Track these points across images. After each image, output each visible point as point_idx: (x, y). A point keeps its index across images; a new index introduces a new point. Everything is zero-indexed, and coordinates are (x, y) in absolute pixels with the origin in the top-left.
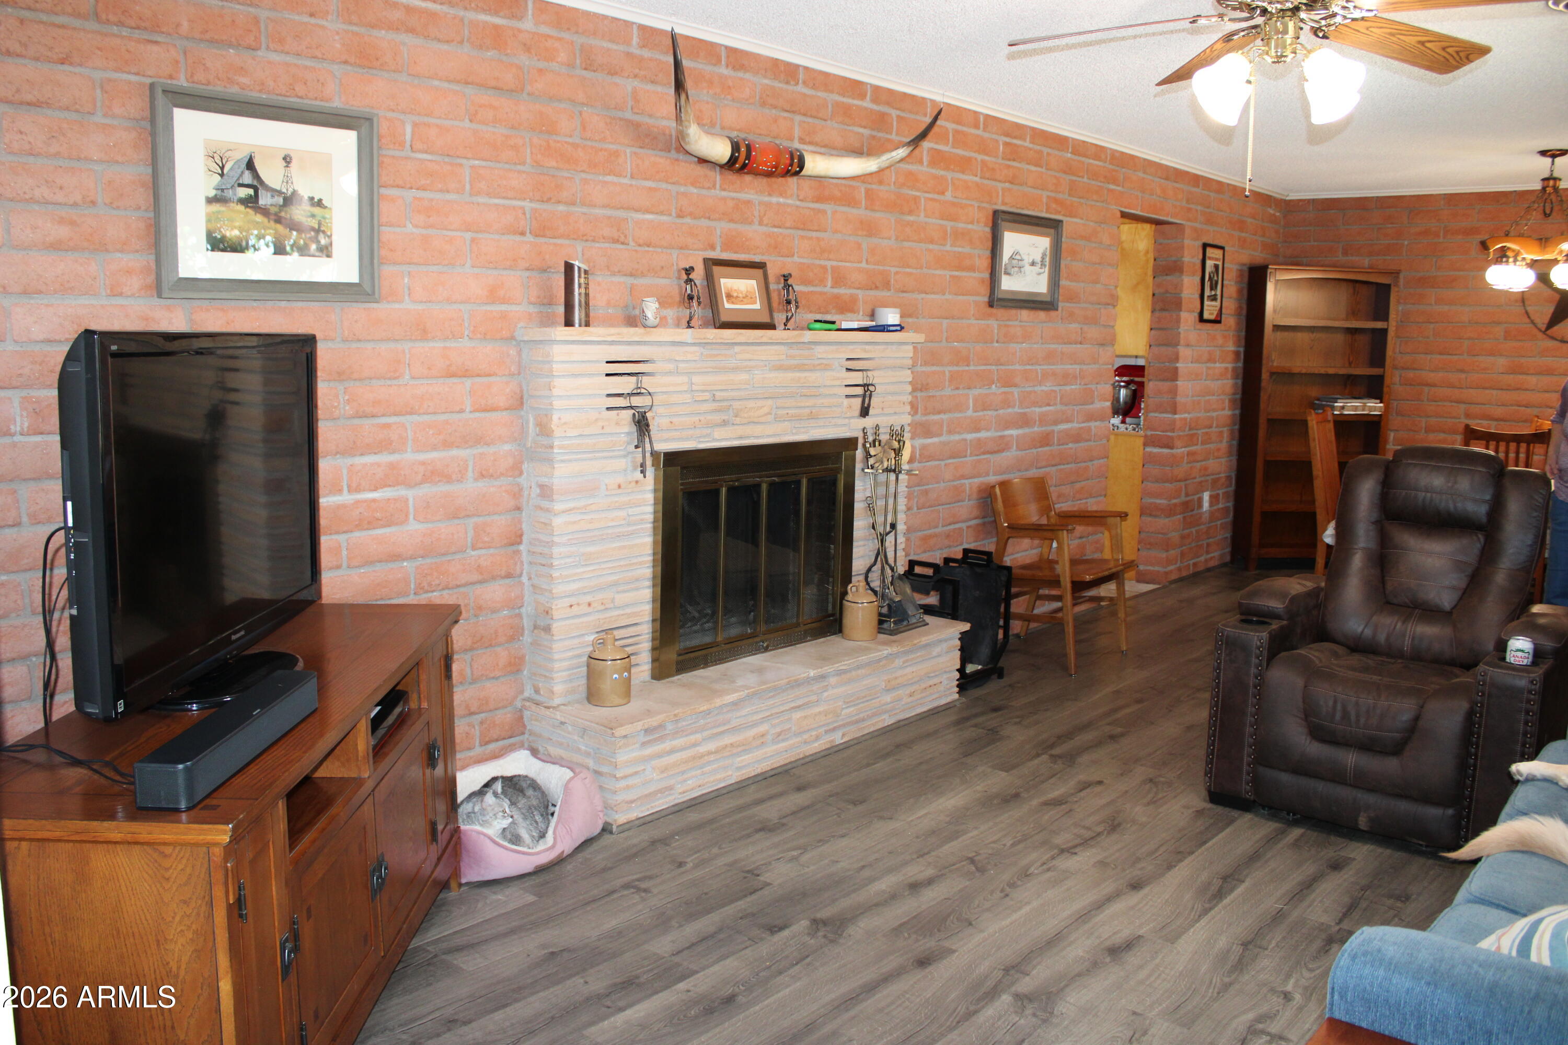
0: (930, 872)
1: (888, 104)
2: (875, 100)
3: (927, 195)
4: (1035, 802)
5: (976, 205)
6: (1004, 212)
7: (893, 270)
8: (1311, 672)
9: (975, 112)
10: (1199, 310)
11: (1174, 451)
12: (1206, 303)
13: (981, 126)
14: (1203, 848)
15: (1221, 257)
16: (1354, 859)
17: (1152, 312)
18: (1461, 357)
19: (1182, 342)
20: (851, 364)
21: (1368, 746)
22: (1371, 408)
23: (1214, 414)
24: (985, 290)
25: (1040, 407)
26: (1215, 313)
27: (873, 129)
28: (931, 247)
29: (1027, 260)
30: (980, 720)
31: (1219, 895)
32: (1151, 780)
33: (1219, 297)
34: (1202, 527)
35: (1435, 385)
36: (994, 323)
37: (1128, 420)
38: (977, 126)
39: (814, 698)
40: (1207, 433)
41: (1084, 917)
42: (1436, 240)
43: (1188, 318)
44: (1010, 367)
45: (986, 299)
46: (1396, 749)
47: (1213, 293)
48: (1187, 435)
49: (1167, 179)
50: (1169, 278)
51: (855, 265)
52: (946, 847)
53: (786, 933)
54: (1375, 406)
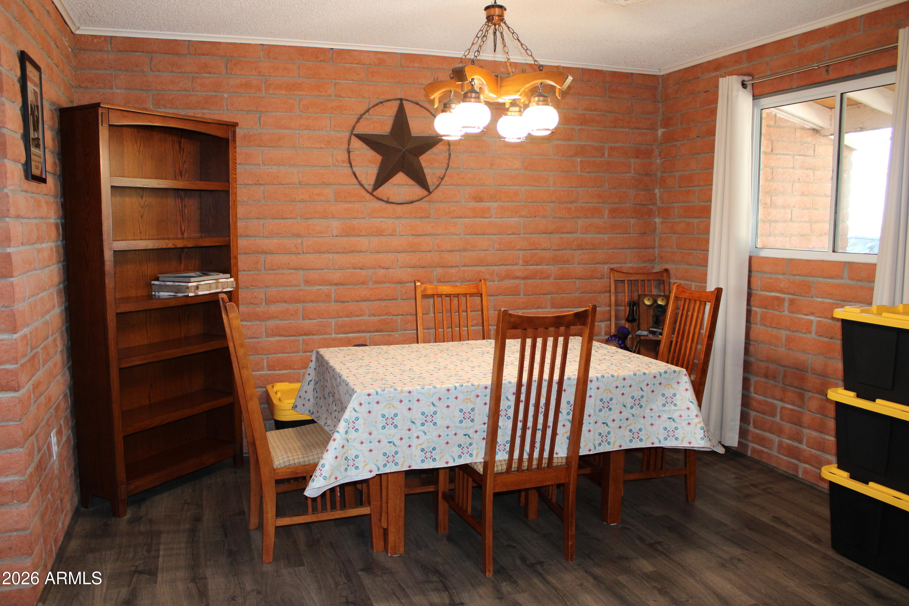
10: (24, 160)
12: (33, 149)
15: (39, 83)
22: (222, 285)
23: (48, 318)
26: (40, 166)
33: (41, 143)
35: (271, 253)
40: (45, 347)
42: (259, 95)
47: (36, 135)
48: (29, 360)
54: (227, 282)
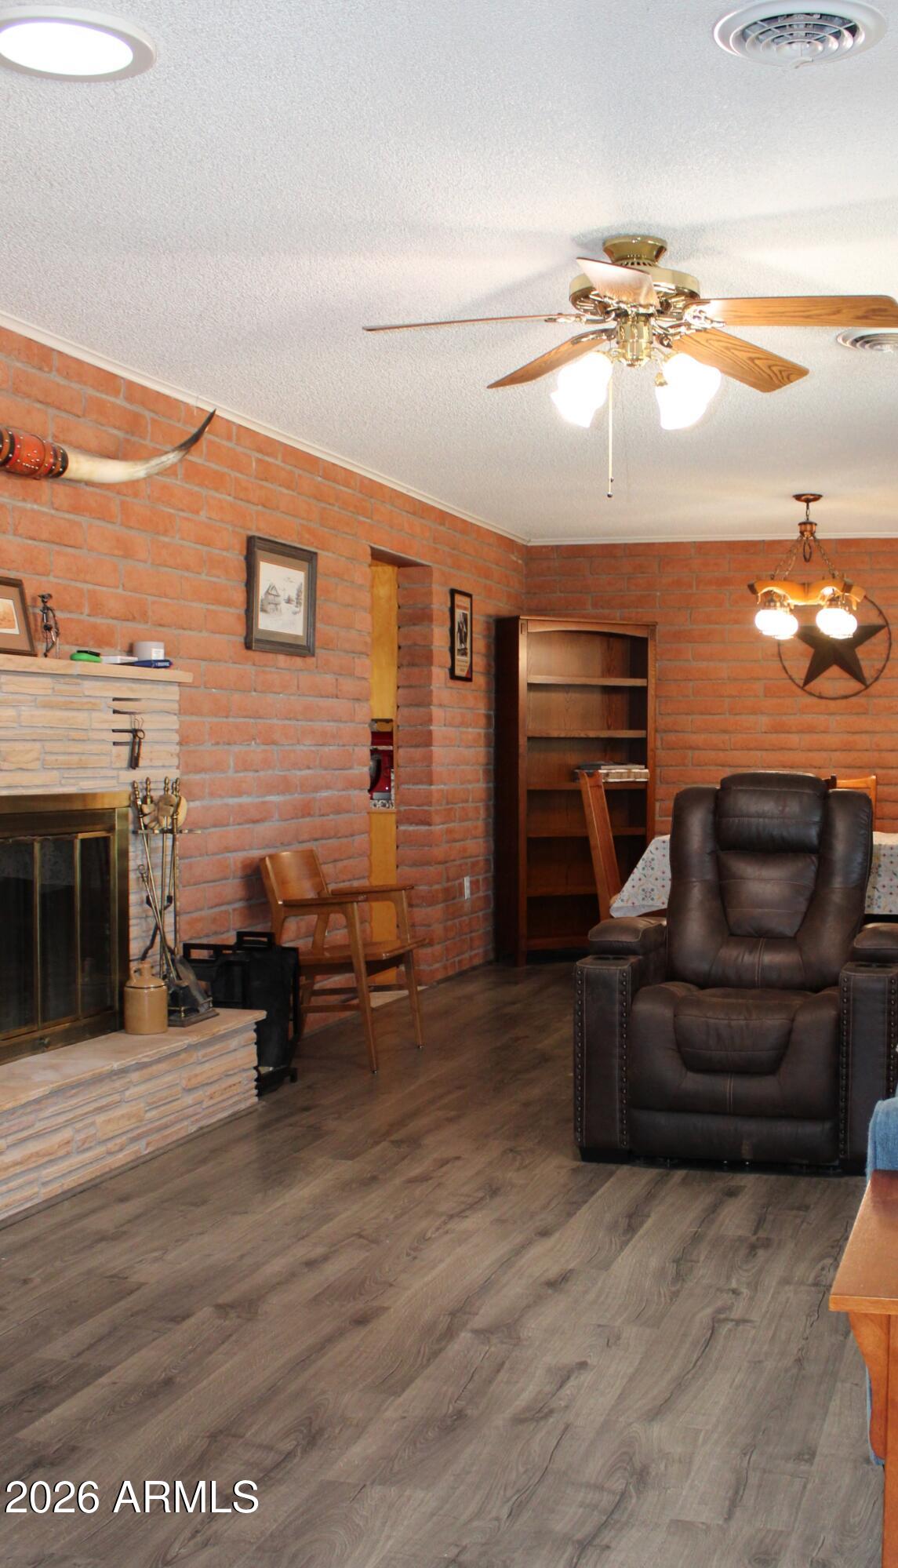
0: (320, 1250)
1: (143, 404)
2: (129, 398)
3: (181, 514)
4: (397, 1181)
5: (231, 529)
6: (260, 538)
7: (150, 598)
8: (677, 1004)
9: (228, 421)
10: (449, 665)
11: (432, 828)
12: (458, 657)
13: (234, 437)
14: (595, 1197)
15: (469, 606)
16: (745, 1187)
17: (399, 667)
18: (722, 716)
19: (435, 701)
20: (118, 705)
21: (745, 1069)
22: (636, 775)
23: (470, 787)
24: (241, 629)
25: (300, 769)
26: (466, 669)
27: (127, 432)
28: (186, 574)
29: (284, 596)
30: (292, 1120)
31: (631, 1229)
32: (511, 1150)
33: (469, 651)
34: (464, 918)
35: (698, 748)
36: (250, 667)
37: (376, 795)
38: (229, 438)
39: (116, 1097)
40: (463, 808)
41: (506, 1263)
42: (690, 591)
43: (439, 674)
44: (268, 721)
45: (242, 640)
46: (771, 1068)
47: (463, 646)
48: (445, 810)
49: (414, 513)
50: (417, 628)
51: (111, 590)
52: (324, 1228)
53: (192, 1320)
54: (640, 773)
